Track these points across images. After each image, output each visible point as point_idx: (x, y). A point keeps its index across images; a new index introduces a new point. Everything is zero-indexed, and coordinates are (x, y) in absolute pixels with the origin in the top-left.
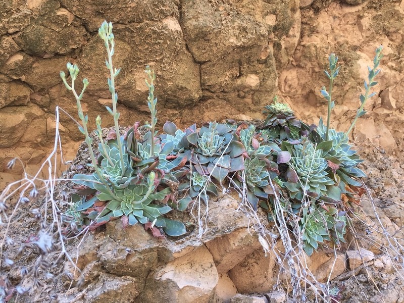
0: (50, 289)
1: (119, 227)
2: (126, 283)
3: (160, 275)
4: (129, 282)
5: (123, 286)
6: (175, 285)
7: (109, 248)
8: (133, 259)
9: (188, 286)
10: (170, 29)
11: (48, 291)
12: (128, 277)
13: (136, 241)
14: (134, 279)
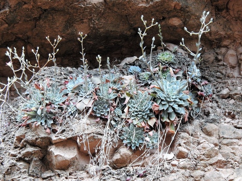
0: (10, 148)
1: (33, 126)
2: (36, 150)
3: (49, 148)
4: (37, 149)
5: (35, 151)
6: (54, 154)
7: (29, 134)
8: (38, 140)
9: (59, 155)
10: (93, 3)
11: (9, 148)
12: (37, 147)
13: (39, 133)
14: (40, 149)
